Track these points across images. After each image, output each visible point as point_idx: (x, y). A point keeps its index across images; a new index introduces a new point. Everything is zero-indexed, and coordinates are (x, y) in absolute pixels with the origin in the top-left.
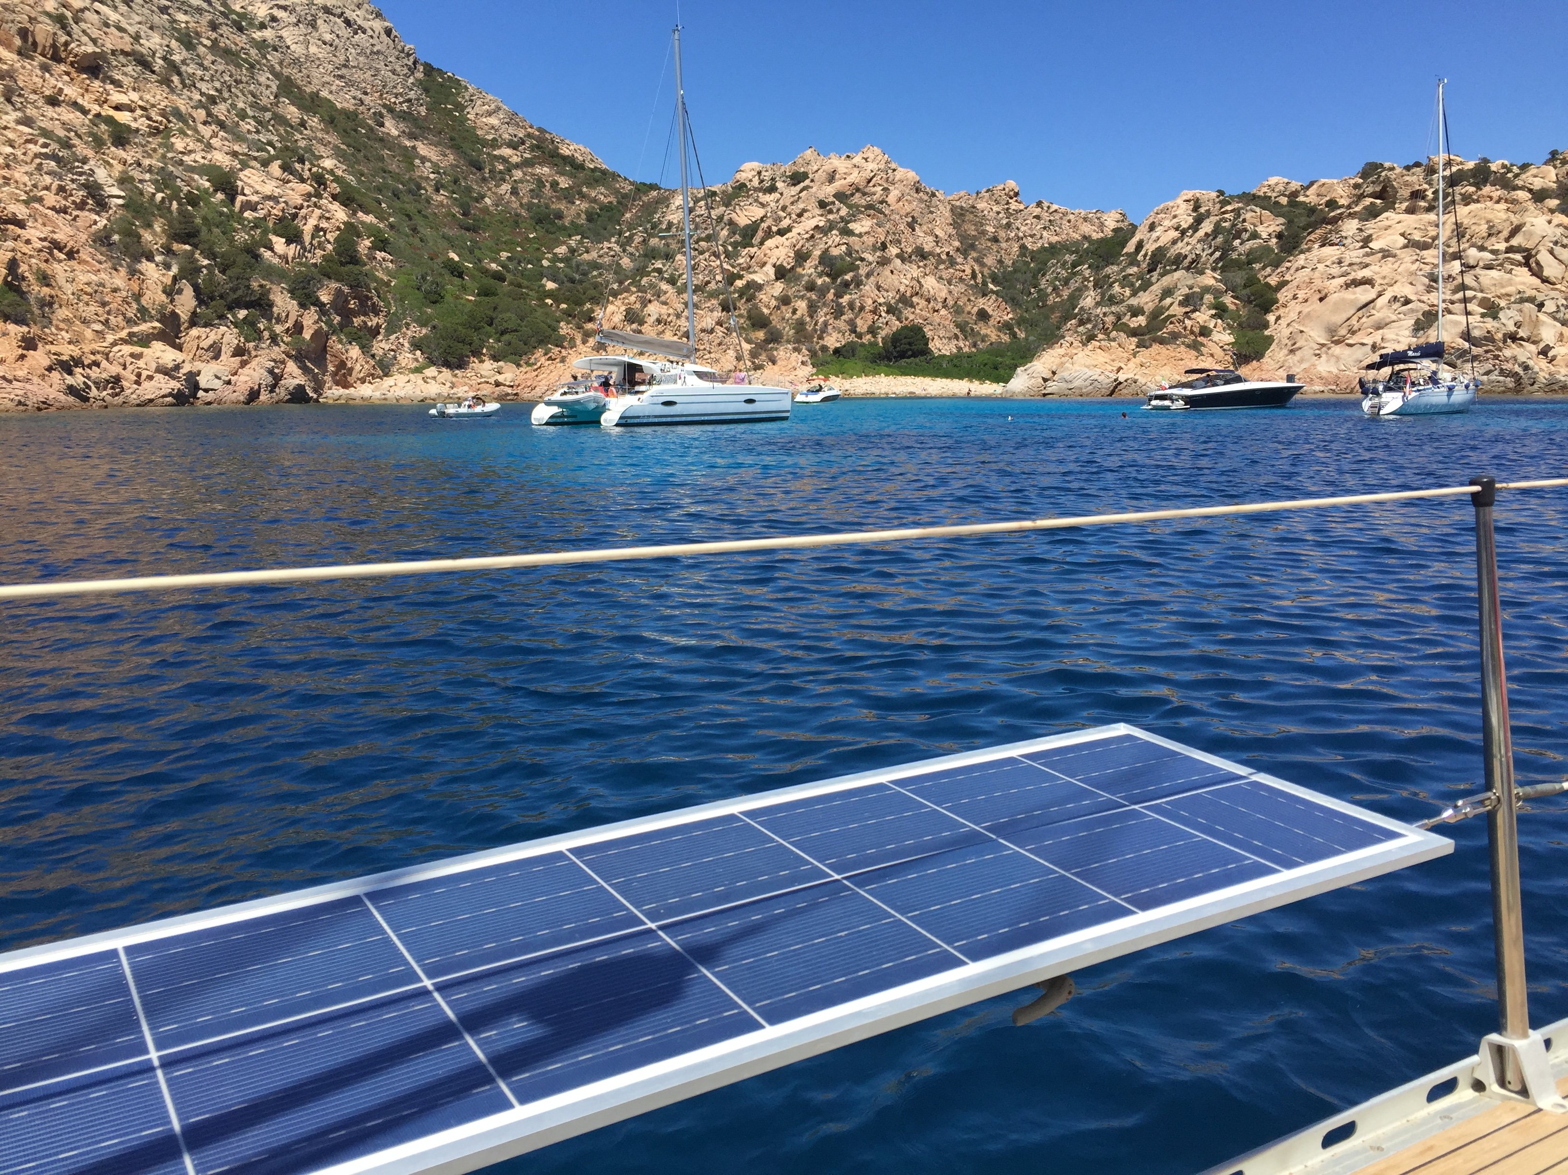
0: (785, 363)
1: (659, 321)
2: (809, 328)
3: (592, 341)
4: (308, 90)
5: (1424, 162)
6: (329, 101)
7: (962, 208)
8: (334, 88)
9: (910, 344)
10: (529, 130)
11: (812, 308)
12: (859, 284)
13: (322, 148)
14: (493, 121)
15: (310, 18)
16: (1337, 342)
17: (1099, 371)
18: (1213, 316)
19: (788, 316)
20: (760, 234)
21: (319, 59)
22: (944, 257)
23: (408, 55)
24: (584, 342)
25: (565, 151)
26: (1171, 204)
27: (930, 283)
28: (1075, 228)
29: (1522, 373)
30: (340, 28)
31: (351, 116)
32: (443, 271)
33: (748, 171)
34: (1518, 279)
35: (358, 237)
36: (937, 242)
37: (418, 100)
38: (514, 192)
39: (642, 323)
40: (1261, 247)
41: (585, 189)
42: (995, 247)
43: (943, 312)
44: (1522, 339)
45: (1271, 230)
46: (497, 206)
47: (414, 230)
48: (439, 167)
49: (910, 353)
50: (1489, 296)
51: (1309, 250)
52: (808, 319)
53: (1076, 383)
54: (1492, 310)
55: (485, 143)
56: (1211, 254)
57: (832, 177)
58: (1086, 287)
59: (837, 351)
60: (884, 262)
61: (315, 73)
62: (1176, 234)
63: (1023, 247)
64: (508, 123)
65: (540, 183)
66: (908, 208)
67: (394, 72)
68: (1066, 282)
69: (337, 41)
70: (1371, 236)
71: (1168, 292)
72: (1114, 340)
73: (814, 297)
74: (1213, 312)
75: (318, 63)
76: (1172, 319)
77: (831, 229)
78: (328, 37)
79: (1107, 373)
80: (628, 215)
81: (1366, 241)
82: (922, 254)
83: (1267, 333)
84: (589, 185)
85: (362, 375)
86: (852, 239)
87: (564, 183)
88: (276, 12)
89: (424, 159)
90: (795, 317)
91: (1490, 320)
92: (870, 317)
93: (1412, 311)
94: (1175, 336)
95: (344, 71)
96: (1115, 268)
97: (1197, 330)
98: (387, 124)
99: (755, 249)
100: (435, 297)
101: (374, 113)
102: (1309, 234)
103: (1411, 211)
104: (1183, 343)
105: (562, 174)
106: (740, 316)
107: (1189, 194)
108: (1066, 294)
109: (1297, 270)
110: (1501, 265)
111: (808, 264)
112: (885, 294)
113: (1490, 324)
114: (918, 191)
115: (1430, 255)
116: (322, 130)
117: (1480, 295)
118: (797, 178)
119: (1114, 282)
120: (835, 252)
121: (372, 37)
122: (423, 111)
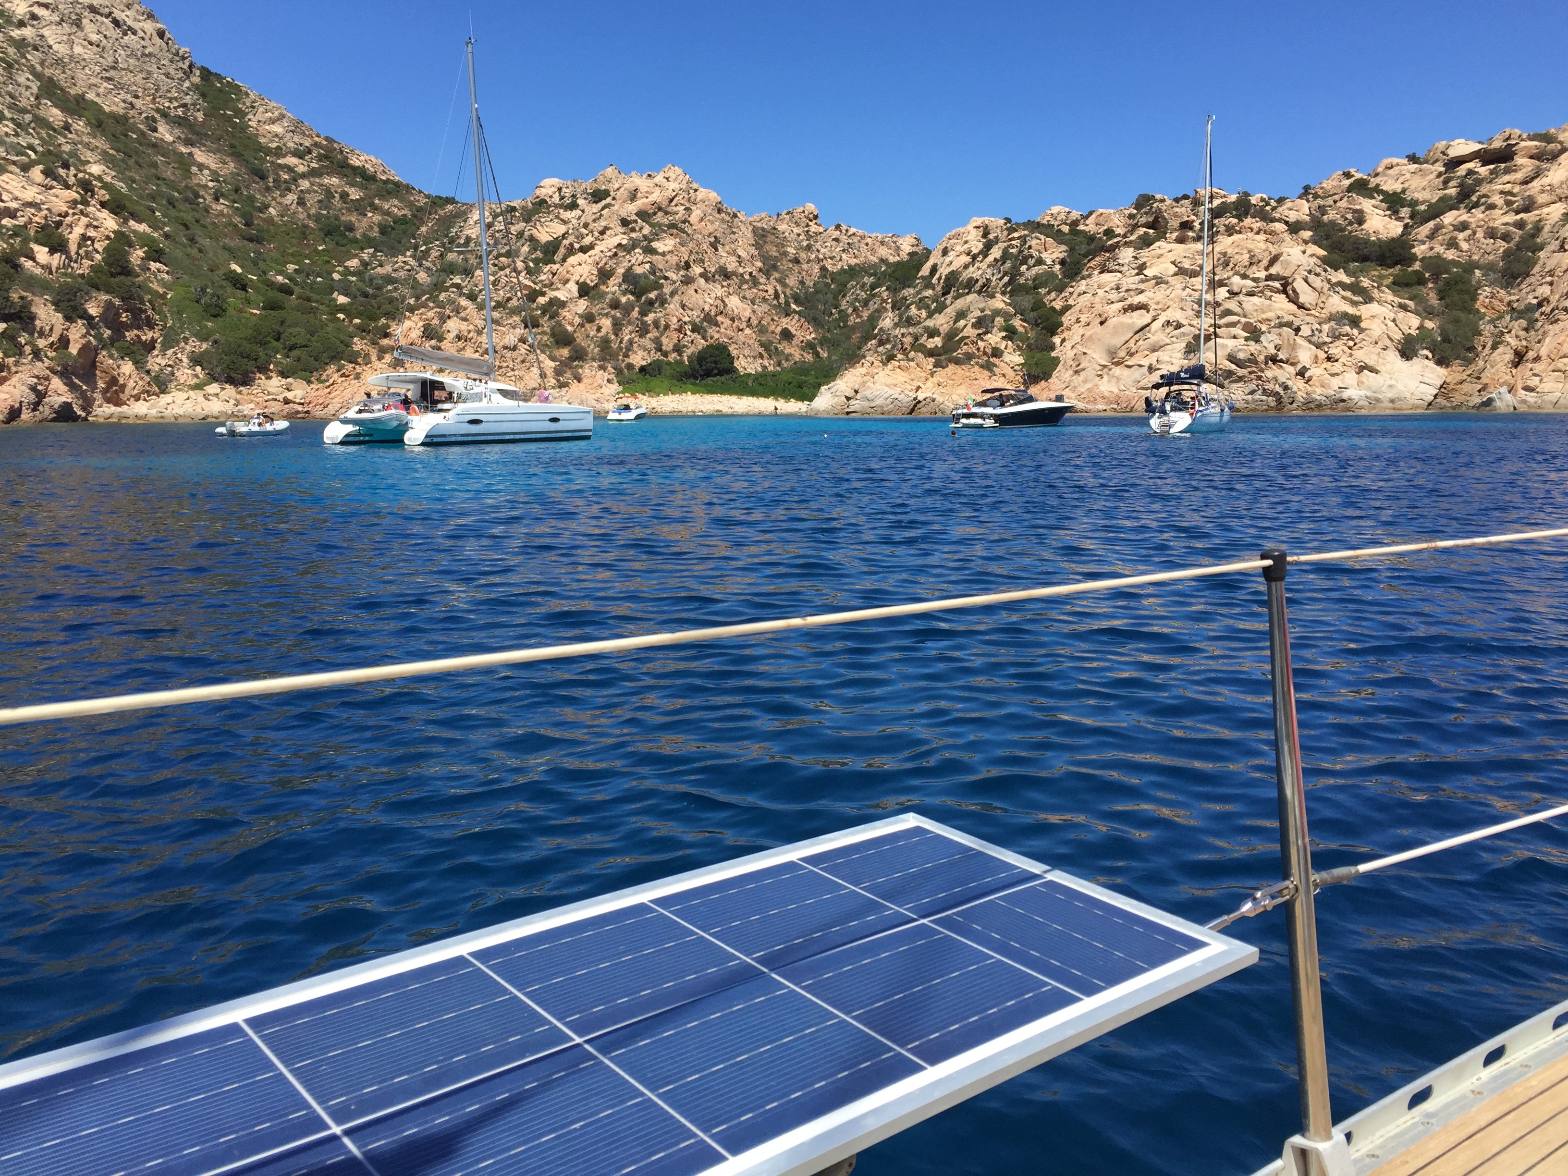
0: (590, 381)
1: (459, 338)
2: (615, 346)
3: (388, 358)
4: (73, 92)
5: (1192, 195)
6: (96, 103)
7: (763, 229)
8: (101, 90)
9: (715, 363)
10: (316, 139)
11: (617, 326)
12: (663, 302)
13: (89, 153)
14: (277, 129)
15: (74, 17)
16: (1117, 364)
17: (899, 390)
18: (1003, 338)
19: (592, 333)
20: (562, 251)
21: (84, 60)
22: (747, 277)
23: (183, 58)
24: (380, 359)
25: (355, 162)
26: (962, 230)
27: (734, 302)
28: (873, 251)
29: (1282, 392)
30: (107, 29)
31: (121, 120)
32: (224, 283)
33: (548, 187)
34: (1277, 305)
35: (130, 246)
36: (740, 263)
37: (194, 105)
38: (301, 202)
39: (441, 339)
40: (1046, 273)
41: (377, 201)
42: (796, 269)
43: (748, 331)
44: (1282, 361)
45: (1054, 256)
46: (283, 216)
47: (192, 240)
48: (219, 175)
49: (716, 371)
50: (1252, 321)
51: (1089, 276)
52: (613, 337)
53: (878, 402)
54: (1254, 334)
55: (268, 151)
56: (1001, 279)
57: (633, 196)
58: (886, 309)
59: (643, 369)
60: (688, 281)
61: (80, 75)
62: (968, 259)
63: (823, 269)
64: (292, 132)
65: (329, 193)
66: (710, 228)
67: (167, 75)
68: (866, 303)
69: (105, 41)
70: (1145, 263)
71: (961, 315)
72: (913, 360)
73: (618, 315)
74: (1004, 334)
75: (83, 63)
76: (966, 341)
77: (634, 247)
78: (94, 37)
79: (906, 392)
80: (424, 229)
81: (1141, 268)
82: (725, 274)
83: (1053, 354)
84: (382, 197)
85: (136, 392)
86: (656, 258)
87: (355, 194)
88: (37, 10)
89: (201, 167)
90: (599, 335)
91: (1253, 343)
92: (675, 335)
93: (1184, 334)
94: (969, 357)
95: (112, 73)
96: (912, 291)
97: (989, 351)
98: (160, 129)
99: (557, 266)
100: (215, 311)
101: (147, 118)
102: (1089, 261)
103: (1181, 240)
104: (977, 363)
105: (352, 185)
106: (544, 333)
107: (978, 221)
108: (865, 315)
109: (1079, 295)
110: (1262, 292)
111: (612, 282)
112: (690, 313)
113: (1253, 347)
114: (719, 211)
115: (1198, 282)
116: (88, 134)
117: (1243, 320)
118: (598, 196)
119: (911, 304)
120: (639, 270)
121: (143, 39)
122: (200, 116)
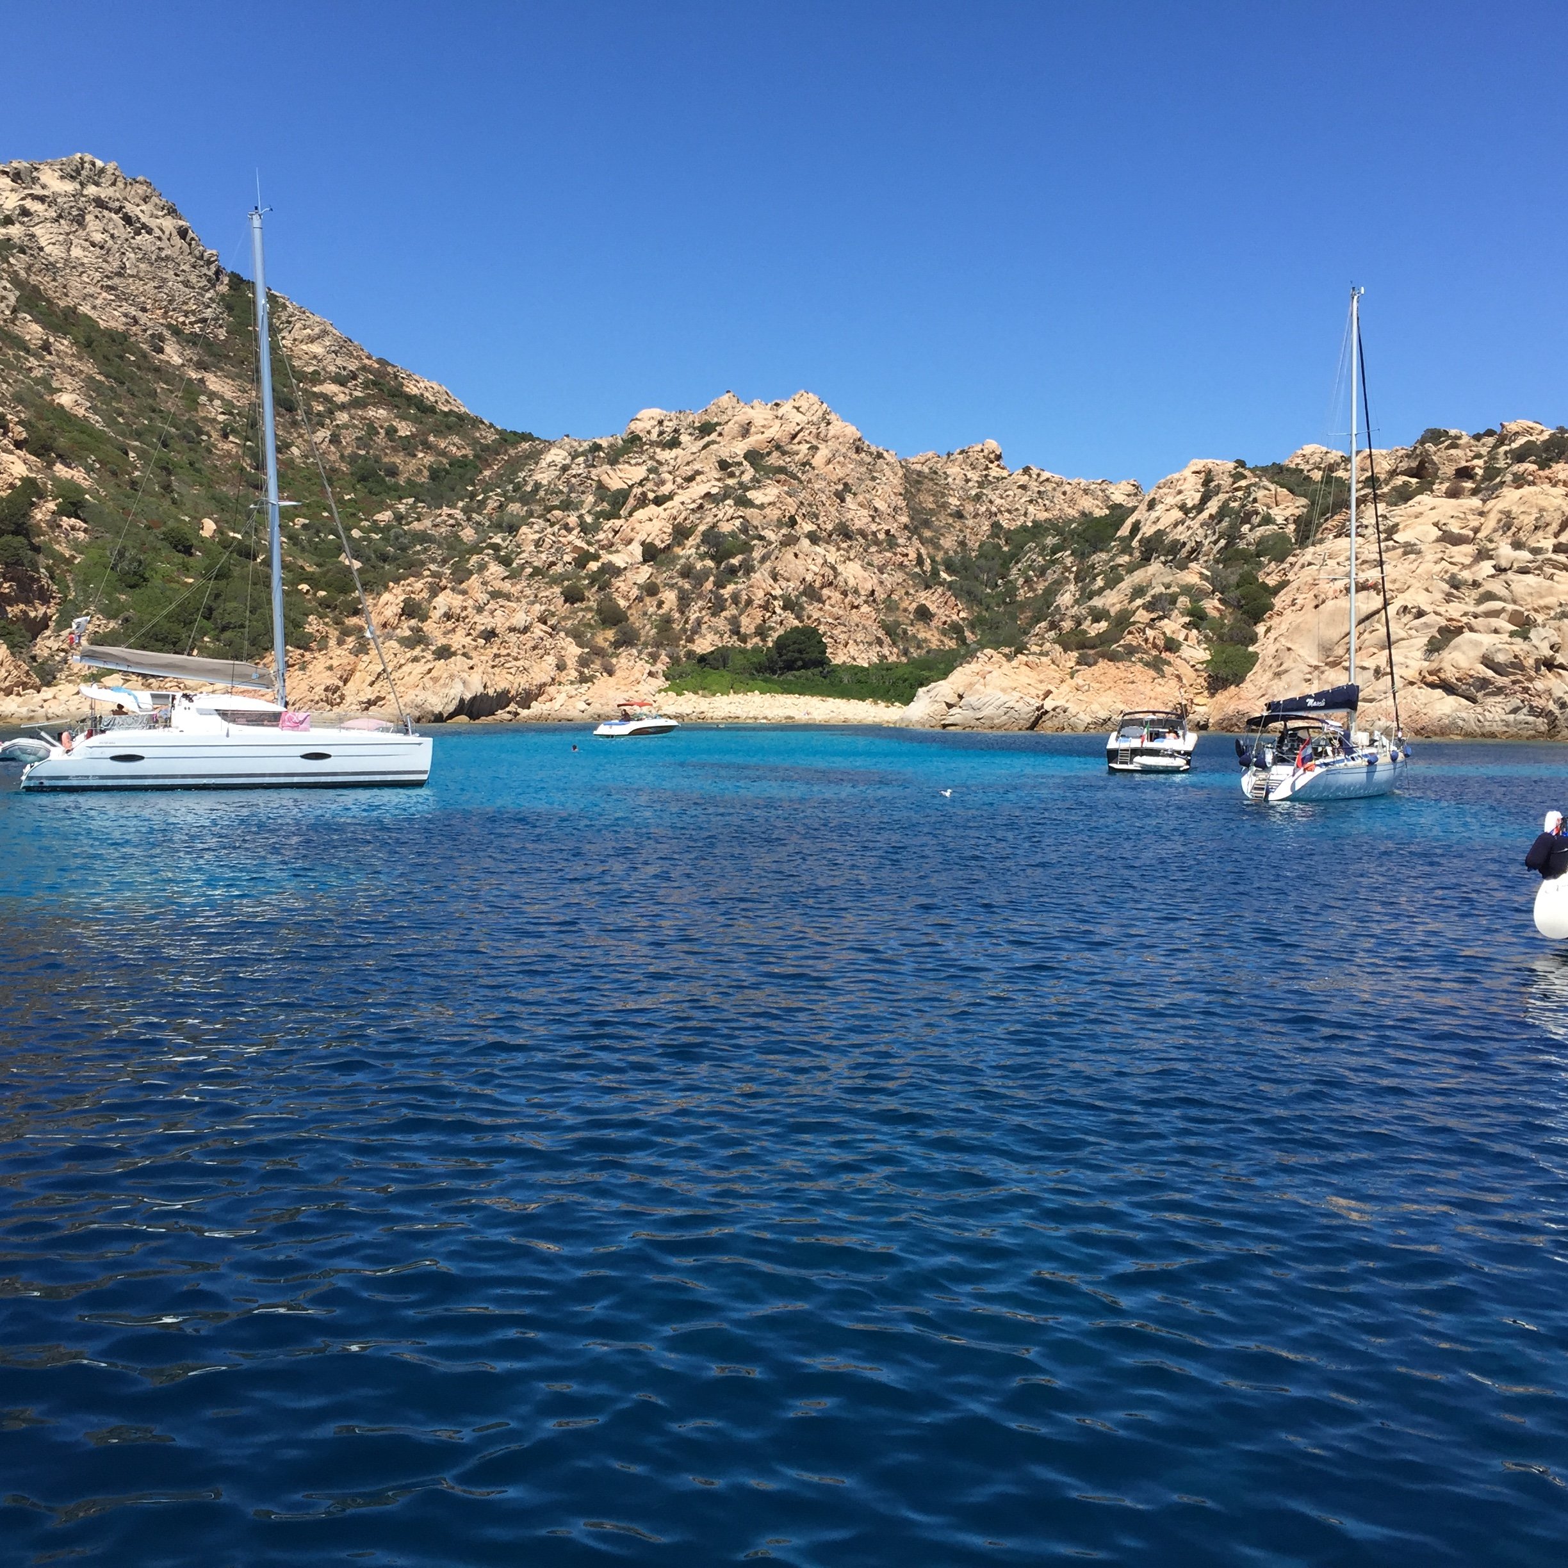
0: (625, 674)
1: (448, 616)
2: (677, 627)
3: (351, 642)
4: (62, 304)
5: (1498, 430)
6: (90, 318)
7: (919, 473)
8: (98, 302)
9: (800, 652)
10: (366, 361)
11: (684, 601)
12: (748, 569)
13: (69, 379)
14: (317, 349)
15: (75, 213)
16: (1334, 665)
17: (1016, 695)
18: (1186, 626)
19: (651, 610)
20: (631, 502)
21: (83, 264)
22: (881, 536)
23: (209, 263)
24: (340, 643)
25: (411, 389)
26: (1176, 476)
27: (853, 572)
28: (1072, 502)
29: (1557, 712)
30: (116, 227)
31: (118, 339)
32: (159, 545)
33: (646, 421)
34: (1560, 587)
35: (41, 497)
36: (873, 518)
37: (216, 319)
38: (335, 440)
39: (424, 618)
40: (1275, 535)
41: (431, 438)
42: (958, 525)
43: (865, 609)
44: (1562, 666)
45: (1288, 513)
46: (307, 457)
47: (167, 488)
48: (234, 407)
49: (800, 663)
50: (1522, 609)
51: (1321, 541)
52: (677, 615)
53: (985, 712)
54: (1523, 626)
55: (301, 376)
56: (1216, 542)
57: (745, 431)
58: (1067, 579)
59: (702, 659)
60: (789, 541)
61: (74, 282)
62: (1178, 514)
63: (996, 526)
64: (336, 352)
65: (372, 430)
66: (840, 472)
67: (186, 284)
68: (1042, 572)
69: (110, 242)
70: (1397, 525)
71: (1139, 592)
72: (1046, 654)
73: (687, 586)
74: (1187, 619)
75: (80, 269)
76: (1131, 628)
77: (726, 497)
78: (98, 237)
79: (1027, 699)
80: (487, 473)
81: (1392, 530)
82: (845, 532)
83: (1251, 649)
84: (438, 433)
85: (7, 684)
86: (749, 512)
87: (405, 429)
88: (30, 204)
89: (212, 396)
90: (660, 612)
91: (1519, 640)
92: (758, 614)
93: (1427, 625)
94: (1131, 650)
95: (116, 281)
96: (1104, 556)
97: (1161, 643)
98: (168, 349)
99: (622, 521)
100: (134, 580)
101: (153, 336)
102: (1326, 520)
103: (1453, 494)
104: (1141, 660)
105: (403, 418)
106: (589, 609)
107: (1199, 464)
108: (1041, 587)
109: (1303, 566)
110: (1539, 568)
111: (691, 541)
112: (784, 584)
113: (1519, 646)
114: (858, 450)
115: (1463, 552)
116: (73, 355)
117: (1510, 607)
118: (706, 429)
119: (1098, 574)
120: (726, 528)
121: (160, 239)
122: (222, 334)
